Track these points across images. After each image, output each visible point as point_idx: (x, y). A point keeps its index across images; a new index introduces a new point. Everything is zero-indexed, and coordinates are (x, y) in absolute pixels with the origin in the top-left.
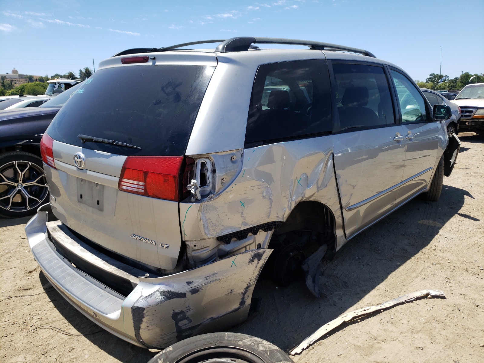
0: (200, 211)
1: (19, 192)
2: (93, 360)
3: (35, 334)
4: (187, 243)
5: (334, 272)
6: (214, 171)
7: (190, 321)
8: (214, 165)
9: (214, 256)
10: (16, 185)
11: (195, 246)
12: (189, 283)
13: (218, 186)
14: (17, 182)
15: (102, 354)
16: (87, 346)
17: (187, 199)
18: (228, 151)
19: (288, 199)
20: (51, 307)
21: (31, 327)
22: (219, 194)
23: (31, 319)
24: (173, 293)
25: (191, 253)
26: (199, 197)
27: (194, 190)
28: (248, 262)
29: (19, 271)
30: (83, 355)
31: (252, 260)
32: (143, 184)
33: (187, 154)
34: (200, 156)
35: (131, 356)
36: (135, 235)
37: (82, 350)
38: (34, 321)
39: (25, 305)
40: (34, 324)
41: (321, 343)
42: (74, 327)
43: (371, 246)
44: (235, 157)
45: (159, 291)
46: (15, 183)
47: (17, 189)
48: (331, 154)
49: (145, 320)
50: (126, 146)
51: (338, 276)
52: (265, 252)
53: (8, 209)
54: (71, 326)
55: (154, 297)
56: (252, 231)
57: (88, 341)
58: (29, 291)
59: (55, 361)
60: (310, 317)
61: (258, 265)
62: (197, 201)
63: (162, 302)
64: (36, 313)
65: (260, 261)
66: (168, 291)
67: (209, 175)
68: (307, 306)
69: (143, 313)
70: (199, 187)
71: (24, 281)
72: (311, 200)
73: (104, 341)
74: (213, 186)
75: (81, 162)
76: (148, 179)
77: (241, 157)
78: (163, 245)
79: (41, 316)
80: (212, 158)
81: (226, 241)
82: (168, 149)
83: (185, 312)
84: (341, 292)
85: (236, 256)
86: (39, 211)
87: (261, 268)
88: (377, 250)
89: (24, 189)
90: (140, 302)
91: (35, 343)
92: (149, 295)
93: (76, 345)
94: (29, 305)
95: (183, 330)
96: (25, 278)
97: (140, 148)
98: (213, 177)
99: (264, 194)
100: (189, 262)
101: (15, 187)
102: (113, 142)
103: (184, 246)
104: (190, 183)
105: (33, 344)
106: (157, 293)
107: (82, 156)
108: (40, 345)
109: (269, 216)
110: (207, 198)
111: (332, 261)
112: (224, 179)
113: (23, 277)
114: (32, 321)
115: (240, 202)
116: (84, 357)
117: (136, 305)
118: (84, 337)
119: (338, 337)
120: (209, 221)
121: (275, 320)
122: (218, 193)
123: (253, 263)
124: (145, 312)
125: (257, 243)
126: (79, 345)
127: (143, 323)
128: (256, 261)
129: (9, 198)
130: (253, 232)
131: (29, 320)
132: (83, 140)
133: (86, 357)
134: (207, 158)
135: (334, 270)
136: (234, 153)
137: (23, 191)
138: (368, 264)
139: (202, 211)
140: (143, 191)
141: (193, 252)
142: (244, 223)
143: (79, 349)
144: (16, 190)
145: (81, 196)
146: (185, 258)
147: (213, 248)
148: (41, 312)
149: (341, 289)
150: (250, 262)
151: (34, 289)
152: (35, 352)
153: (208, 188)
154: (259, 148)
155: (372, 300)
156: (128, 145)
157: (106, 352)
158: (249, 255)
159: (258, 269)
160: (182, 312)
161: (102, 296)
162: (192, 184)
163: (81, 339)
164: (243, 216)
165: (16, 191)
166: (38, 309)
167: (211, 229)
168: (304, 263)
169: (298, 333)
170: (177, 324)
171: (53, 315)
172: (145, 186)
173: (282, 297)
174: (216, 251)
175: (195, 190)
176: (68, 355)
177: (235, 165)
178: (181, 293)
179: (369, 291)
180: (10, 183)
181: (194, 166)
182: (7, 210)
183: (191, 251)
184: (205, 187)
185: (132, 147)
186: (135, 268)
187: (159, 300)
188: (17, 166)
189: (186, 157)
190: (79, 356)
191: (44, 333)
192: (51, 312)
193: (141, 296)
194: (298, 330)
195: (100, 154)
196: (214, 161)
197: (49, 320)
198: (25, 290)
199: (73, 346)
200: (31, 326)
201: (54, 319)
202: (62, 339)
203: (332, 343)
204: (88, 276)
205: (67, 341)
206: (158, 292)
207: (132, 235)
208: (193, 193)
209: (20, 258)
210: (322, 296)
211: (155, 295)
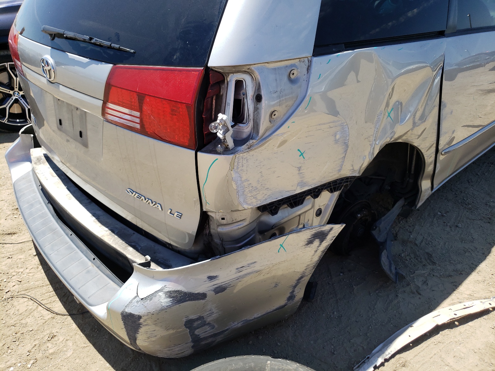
0: (232, 168)
1: (16, 101)
2: (77, 361)
3: (9, 306)
4: (209, 214)
5: (411, 236)
6: (258, 98)
7: (213, 327)
8: (258, 88)
9: (252, 232)
10: (11, 92)
11: (223, 219)
12: (211, 278)
13: (264, 124)
14: (12, 89)
15: (91, 351)
16: (71, 334)
17: (209, 147)
18: (284, 61)
19: (371, 143)
20: (36, 263)
21: (6, 293)
22: (265, 139)
23: (8, 280)
24: (185, 293)
25: (216, 229)
26: (230, 143)
27: (221, 132)
28: (304, 244)
29: (6, 206)
30: (65, 349)
31: (310, 242)
32: (138, 114)
33: (210, 64)
34: (236, 69)
35: (130, 360)
36: (133, 191)
37: (65, 340)
38: (11, 284)
39: (5, 257)
40: (10, 289)
41: (406, 364)
42: (60, 300)
43: (457, 197)
44: (295, 72)
45: (164, 290)
46: (10, 91)
47: (14, 98)
48: (440, 69)
49: (142, 330)
50: (110, 48)
51: (417, 242)
52: (331, 229)
53: (5, 121)
54: (57, 296)
55: (155, 299)
56: (311, 193)
57: (74, 326)
58: (14, 237)
59: (28, 356)
60: (384, 310)
61: (320, 248)
62: (227, 151)
63: (169, 307)
64: (16, 272)
65: (322, 243)
66: (178, 291)
67: (249, 104)
68: (377, 292)
69: (140, 322)
70: (230, 128)
71: (10, 221)
72: (400, 141)
73: (96, 327)
74: (255, 126)
75: (50, 71)
76: (145, 108)
77: (307, 72)
78: (172, 212)
79: (21, 278)
80: (257, 74)
81: (271, 211)
82: (178, 54)
83: (205, 317)
84: (426, 272)
85: (287, 236)
86: (22, 133)
87: (323, 251)
88: (466, 205)
89: (21, 98)
90: (135, 306)
91: (7, 320)
92: (148, 297)
93: (58, 330)
94: (9, 258)
95: (201, 338)
96: (12, 216)
97: (132, 51)
98: (256, 109)
99: (338, 137)
100: (212, 240)
101: (10, 96)
102: (91, 39)
103: (205, 217)
104: (216, 118)
105: (4, 322)
106: (160, 294)
107: (51, 61)
108: (13, 324)
109: (340, 170)
110: (244, 147)
111: (406, 218)
112: (276, 113)
113: (9, 215)
114: (9, 283)
115: (299, 150)
116: (66, 353)
117: (128, 310)
118: (69, 318)
119: (431, 356)
120: (246, 184)
121: (333, 313)
122: (264, 137)
123: (312, 245)
124: (142, 321)
125: (317, 208)
126: (62, 331)
127: (140, 334)
128: (317, 242)
129: (5, 109)
130: (312, 195)
131: (6, 282)
132: (51, 35)
133: (69, 353)
134: (249, 73)
135: (410, 232)
136: (293, 65)
137: (21, 101)
138: (457, 226)
139: (235, 168)
140: (138, 126)
141: (220, 227)
142: (301, 184)
143: (61, 339)
144: (12, 99)
145: (60, 121)
146: (208, 232)
147: (251, 222)
148: (22, 270)
149: (424, 265)
150: (307, 244)
151: (20, 234)
152: (4, 335)
153: (246, 129)
154: (337, 56)
155: (475, 289)
156: (113, 45)
157: (96, 348)
158: (307, 234)
159: (319, 254)
160: (200, 318)
161: (88, 272)
162: (218, 121)
163: (67, 320)
164: (301, 173)
165: (13, 101)
166: (20, 266)
167: (249, 195)
168: (374, 227)
169: (369, 339)
170: (192, 334)
171: (36, 276)
172: (141, 118)
173: (341, 273)
174: (255, 225)
175: (223, 132)
176: (45, 346)
177: (295, 87)
178: (198, 294)
179: (468, 274)
180: (3, 90)
181: (223, 86)
182: (4, 123)
183: (216, 226)
184: (241, 125)
185: (119, 50)
186: (136, 233)
187: (164, 305)
188: (10, 69)
189: (208, 70)
190: (59, 351)
191: (22, 305)
192: (35, 271)
193: (136, 297)
194: (368, 334)
195: (73, 60)
196: (258, 80)
197: (30, 284)
198: (9, 234)
199: (54, 331)
200: (6, 291)
201: (37, 283)
202: (41, 318)
203: (423, 364)
204: (74, 236)
205: (47, 323)
206: (162, 293)
207: (128, 190)
208: (219, 138)
209: (10, 187)
210: (400, 277)
211: (158, 297)
